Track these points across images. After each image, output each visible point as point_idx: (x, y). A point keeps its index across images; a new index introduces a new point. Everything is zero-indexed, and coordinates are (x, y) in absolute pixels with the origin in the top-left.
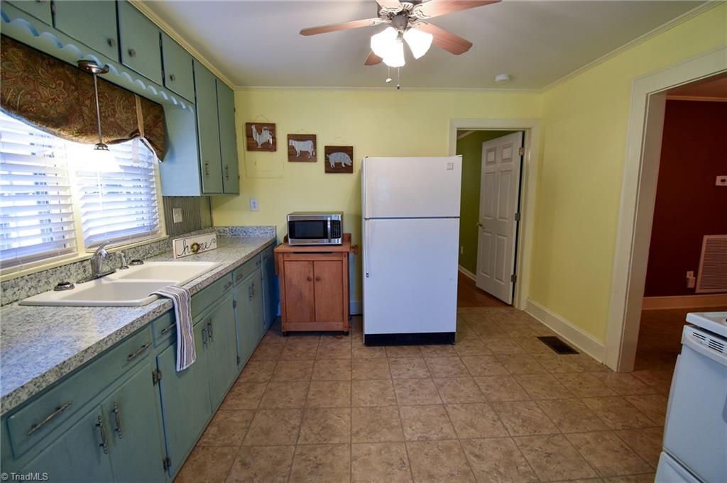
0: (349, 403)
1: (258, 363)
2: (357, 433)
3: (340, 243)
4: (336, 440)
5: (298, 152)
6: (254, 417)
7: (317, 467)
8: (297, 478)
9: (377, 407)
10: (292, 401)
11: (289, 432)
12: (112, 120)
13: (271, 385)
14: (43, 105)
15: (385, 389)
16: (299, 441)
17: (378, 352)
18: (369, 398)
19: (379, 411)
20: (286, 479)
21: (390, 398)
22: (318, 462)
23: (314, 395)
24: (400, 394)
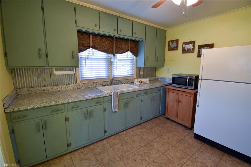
0: (164, 152)
1: (151, 123)
2: (156, 162)
3: (193, 89)
4: (147, 159)
5: (186, 49)
6: (135, 136)
7: (134, 160)
8: (127, 158)
9: (172, 161)
10: (148, 139)
11: (138, 146)
12: (121, 48)
13: (148, 131)
14: (104, 47)
15: (183, 158)
16: (138, 150)
17: (197, 144)
18: (173, 156)
19: (171, 163)
20: (125, 156)
21: (182, 162)
22: (136, 160)
23: (156, 141)
24: (188, 164)
